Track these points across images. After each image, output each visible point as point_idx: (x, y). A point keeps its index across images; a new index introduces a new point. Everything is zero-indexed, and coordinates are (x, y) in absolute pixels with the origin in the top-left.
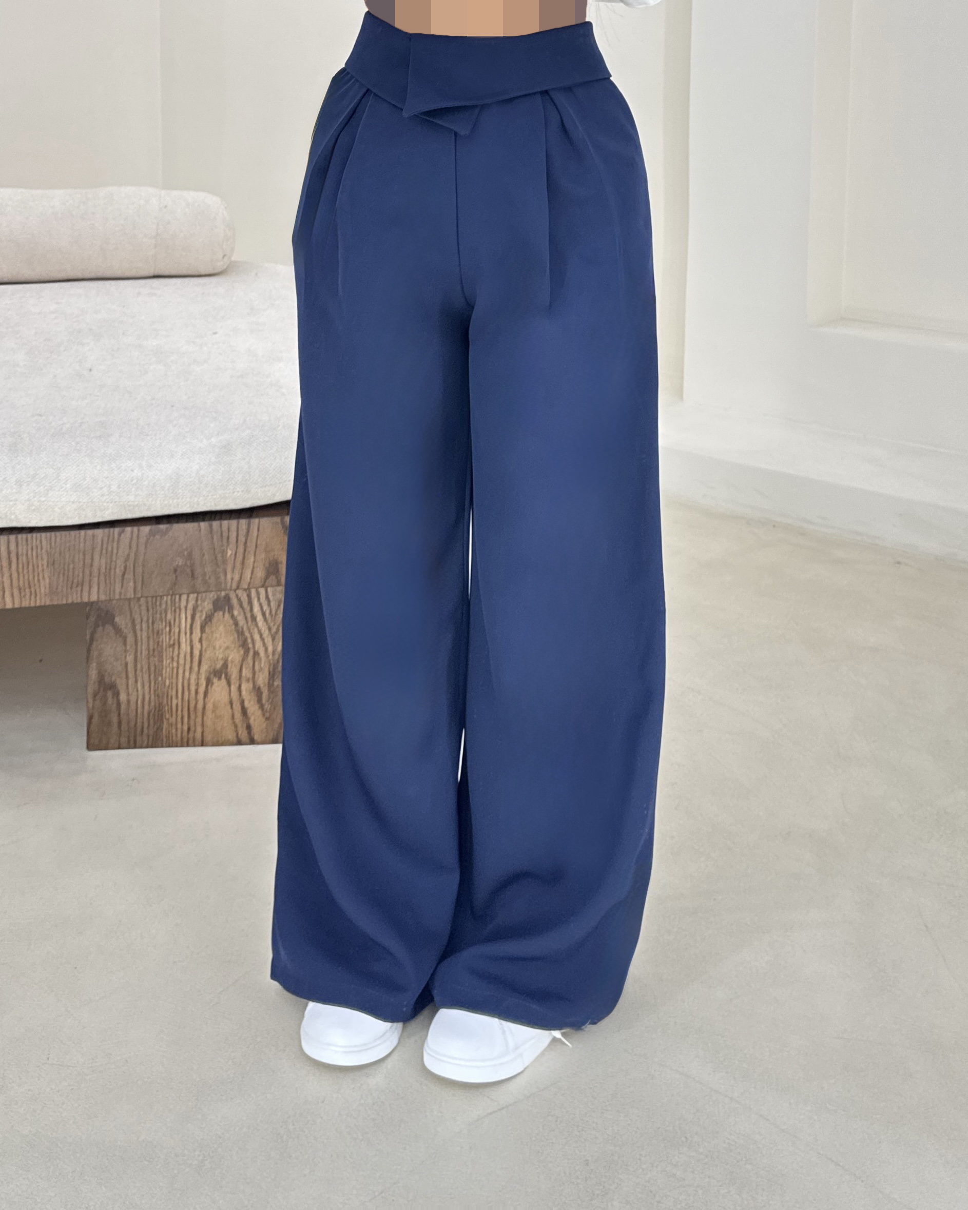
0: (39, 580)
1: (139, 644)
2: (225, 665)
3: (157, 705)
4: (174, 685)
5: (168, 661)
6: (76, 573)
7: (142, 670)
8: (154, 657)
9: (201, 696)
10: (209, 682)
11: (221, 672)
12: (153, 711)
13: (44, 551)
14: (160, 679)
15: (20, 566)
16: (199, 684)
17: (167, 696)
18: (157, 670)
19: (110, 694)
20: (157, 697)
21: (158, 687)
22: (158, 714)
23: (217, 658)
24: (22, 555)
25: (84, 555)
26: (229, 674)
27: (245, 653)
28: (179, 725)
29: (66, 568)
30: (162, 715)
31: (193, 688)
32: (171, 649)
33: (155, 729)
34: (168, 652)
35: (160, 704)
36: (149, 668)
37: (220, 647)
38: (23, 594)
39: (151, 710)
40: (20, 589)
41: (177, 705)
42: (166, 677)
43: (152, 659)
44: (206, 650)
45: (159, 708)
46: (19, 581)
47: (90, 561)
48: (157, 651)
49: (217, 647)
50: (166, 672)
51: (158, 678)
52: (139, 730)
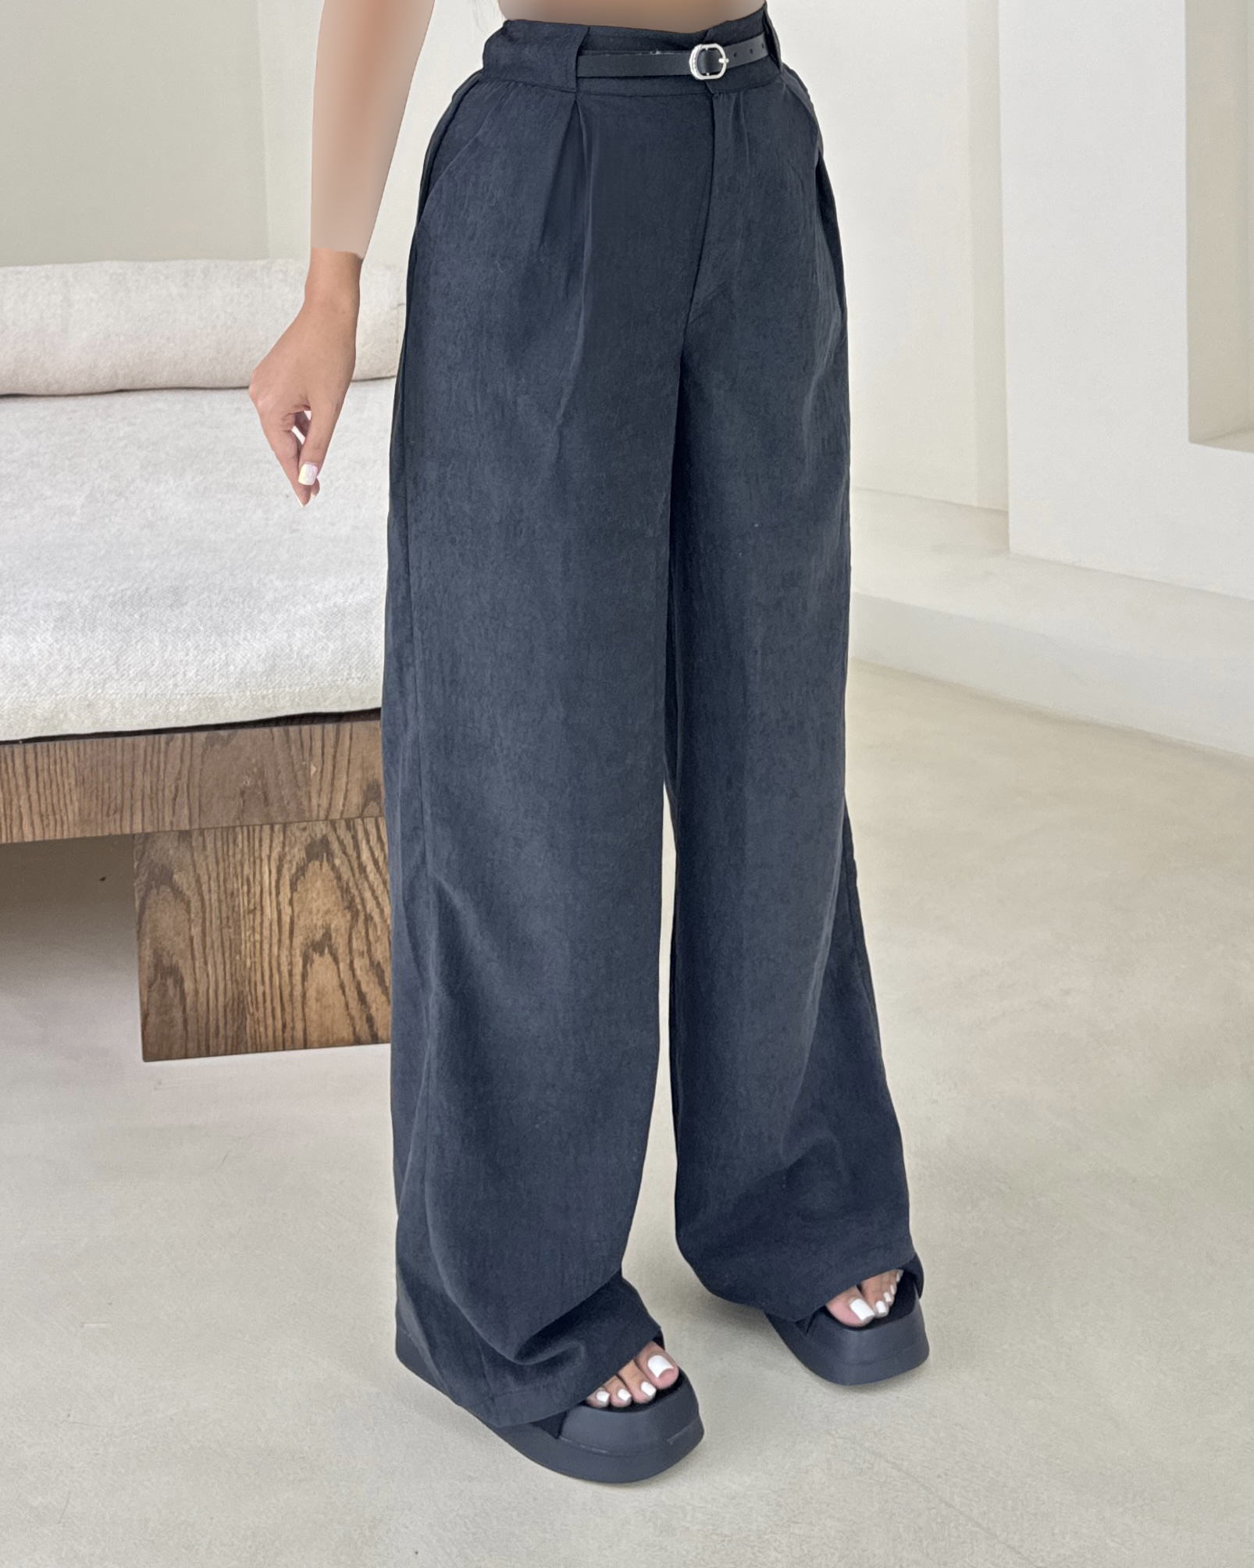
0: (65, 805)
1: (208, 910)
2: (327, 935)
3: (236, 996)
4: (258, 966)
5: (248, 934)
6: (113, 795)
7: (212, 947)
8: (230, 928)
9: (298, 978)
10: (307, 960)
11: (322, 945)
12: (230, 1004)
13: (70, 766)
14: (238, 957)
15: (41, 785)
16: (294, 963)
17: (249, 983)
18: (233, 946)
19: (170, 982)
20: (235, 985)
21: (236, 969)
22: (238, 1007)
23: (316, 925)
24: (43, 770)
25: (123, 771)
26: (334, 947)
27: (352, 918)
28: (270, 1021)
29: (100, 788)
30: (244, 1009)
31: (285, 969)
32: (251, 916)
33: (235, 1028)
34: (247, 921)
35: (241, 993)
36: (222, 943)
37: (318, 911)
38: (45, 822)
39: (228, 1002)
40: (42, 816)
41: (264, 994)
42: (245, 956)
43: (225, 931)
44: (298, 916)
45: (239, 998)
46: (40, 806)
47: (130, 779)
48: (232, 920)
49: (314, 911)
50: (247, 947)
51: (235, 957)
52: (212, 1030)
